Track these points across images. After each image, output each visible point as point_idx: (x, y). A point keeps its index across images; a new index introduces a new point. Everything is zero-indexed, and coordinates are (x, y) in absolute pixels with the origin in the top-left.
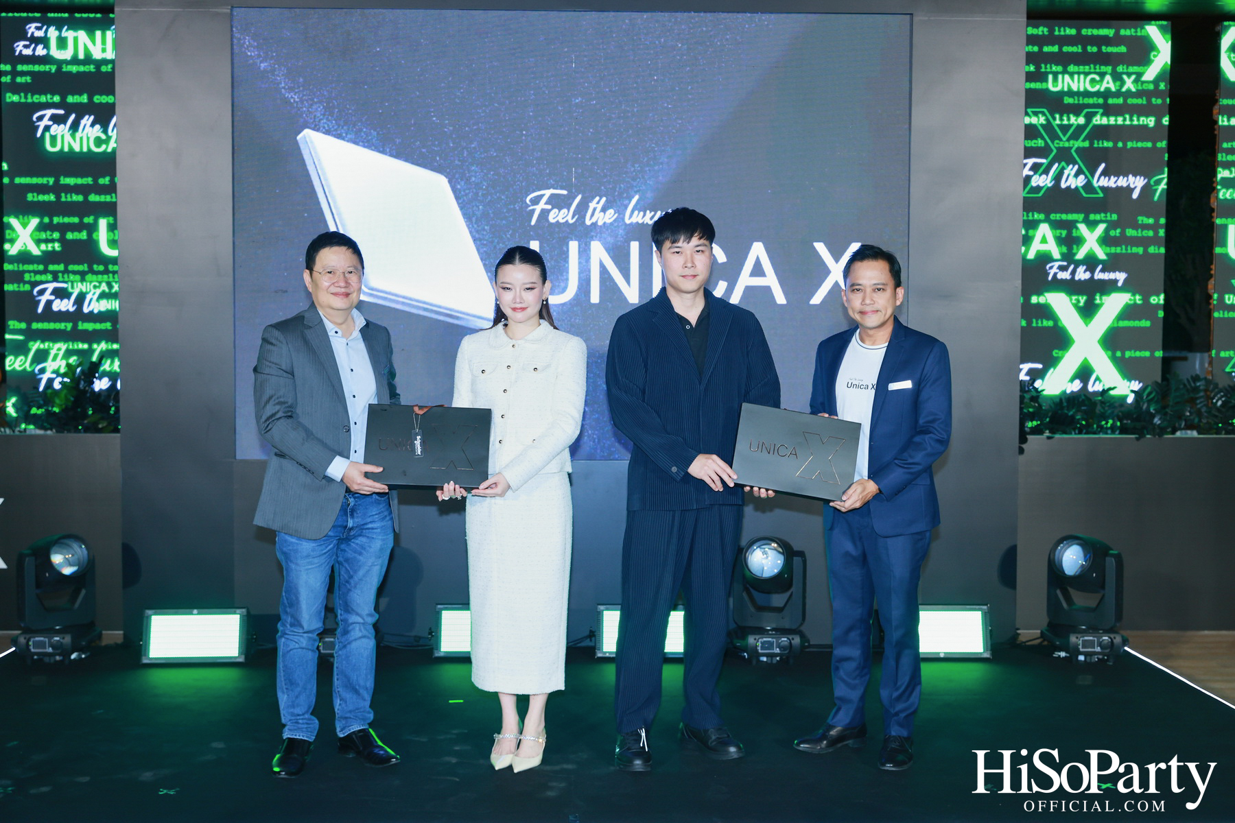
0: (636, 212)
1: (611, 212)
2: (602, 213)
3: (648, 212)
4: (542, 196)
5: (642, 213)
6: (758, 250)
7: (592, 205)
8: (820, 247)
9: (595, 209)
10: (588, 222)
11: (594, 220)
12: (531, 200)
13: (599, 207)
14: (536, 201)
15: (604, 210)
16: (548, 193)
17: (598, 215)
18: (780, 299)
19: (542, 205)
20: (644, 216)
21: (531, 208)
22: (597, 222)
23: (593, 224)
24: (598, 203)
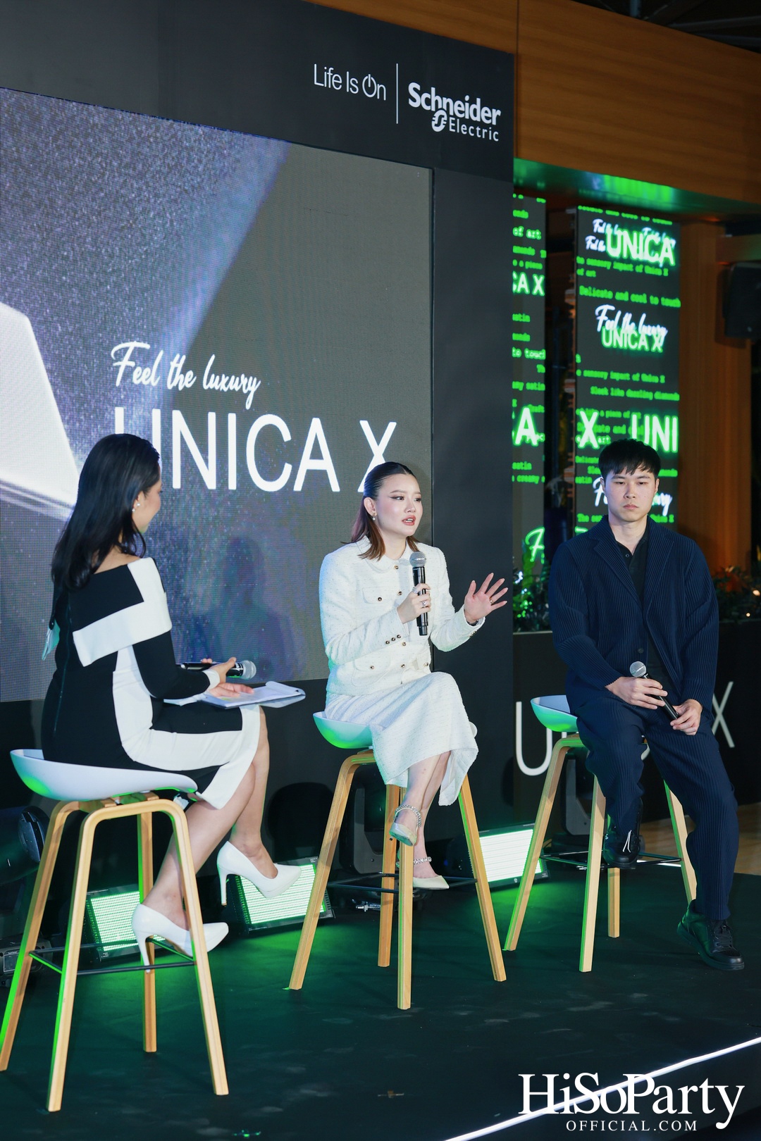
0: (213, 376)
1: (190, 373)
2: (182, 375)
3: (223, 376)
4: (126, 349)
5: (218, 377)
6: (316, 427)
7: (173, 364)
8: (365, 425)
9: (176, 369)
10: (170, 387)
11: (175, 384)
12: (116, 354)
13: (180, 366)
14: (119, 356)
15: (184, 372)
16: (132, 345)
17: (179, 377)
18: (335, 487)
19: (125, 362)
20: (220, 381)
21: (115, 364)
22: (177, 385)
23: (174, 387)
24: (178, 362)
